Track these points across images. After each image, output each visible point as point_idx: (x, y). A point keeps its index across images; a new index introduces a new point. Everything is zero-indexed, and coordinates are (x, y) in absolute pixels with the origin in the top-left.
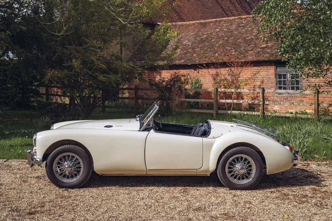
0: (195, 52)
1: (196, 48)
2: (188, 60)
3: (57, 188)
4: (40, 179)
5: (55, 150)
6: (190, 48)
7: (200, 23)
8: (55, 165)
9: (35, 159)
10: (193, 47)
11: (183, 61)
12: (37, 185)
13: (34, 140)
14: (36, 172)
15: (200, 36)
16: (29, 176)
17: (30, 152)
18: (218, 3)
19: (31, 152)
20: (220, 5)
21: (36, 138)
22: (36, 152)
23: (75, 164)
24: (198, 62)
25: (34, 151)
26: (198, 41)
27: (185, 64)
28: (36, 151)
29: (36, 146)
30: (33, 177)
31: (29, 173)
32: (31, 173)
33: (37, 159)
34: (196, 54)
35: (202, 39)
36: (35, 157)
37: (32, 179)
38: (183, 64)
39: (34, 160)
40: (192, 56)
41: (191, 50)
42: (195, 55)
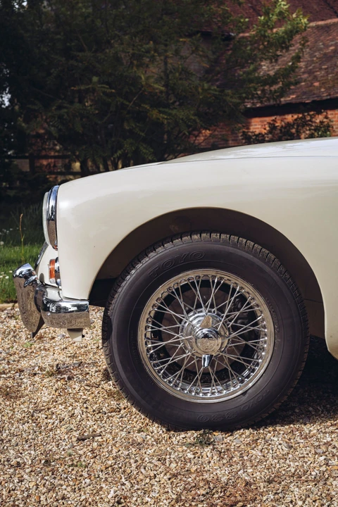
0: (315, 78)
1: (317, 71)
2: (305, 93)
3: (156, 429)
4: (69, 379)
5: (146, 261)
6: (304, 73)
7: (318, 27)
8: (146, 328)
9: (53, 302)
10: (310, 70)
11: (294, 96)
12: (65, 415)
13: (48, 220)
14: (48, 346)
15: (321, 49)
16: (24, 364)
17: (26, 277)
18: (329, 4)
19: (31, 274)
20: (332, 8)
21: (54, 210)
22: (56, 274)
23: (236, 322)
24: (327, 96)
25: (44, 268)
26: (317, 58)
27: (298, 101)
28: (57, 265)
29: (55, 247)
30: (41, 369)
31: (23, 354)
32: (28, 354)
33: (63, 304)
34: (319, 81)
35: (325, 54)
36: (52, 294)
37: (37, 378)
38: (294, 101)
39: (53, 308)
40: (311, 86)
41: (306, 76)
42: (317, 84)
